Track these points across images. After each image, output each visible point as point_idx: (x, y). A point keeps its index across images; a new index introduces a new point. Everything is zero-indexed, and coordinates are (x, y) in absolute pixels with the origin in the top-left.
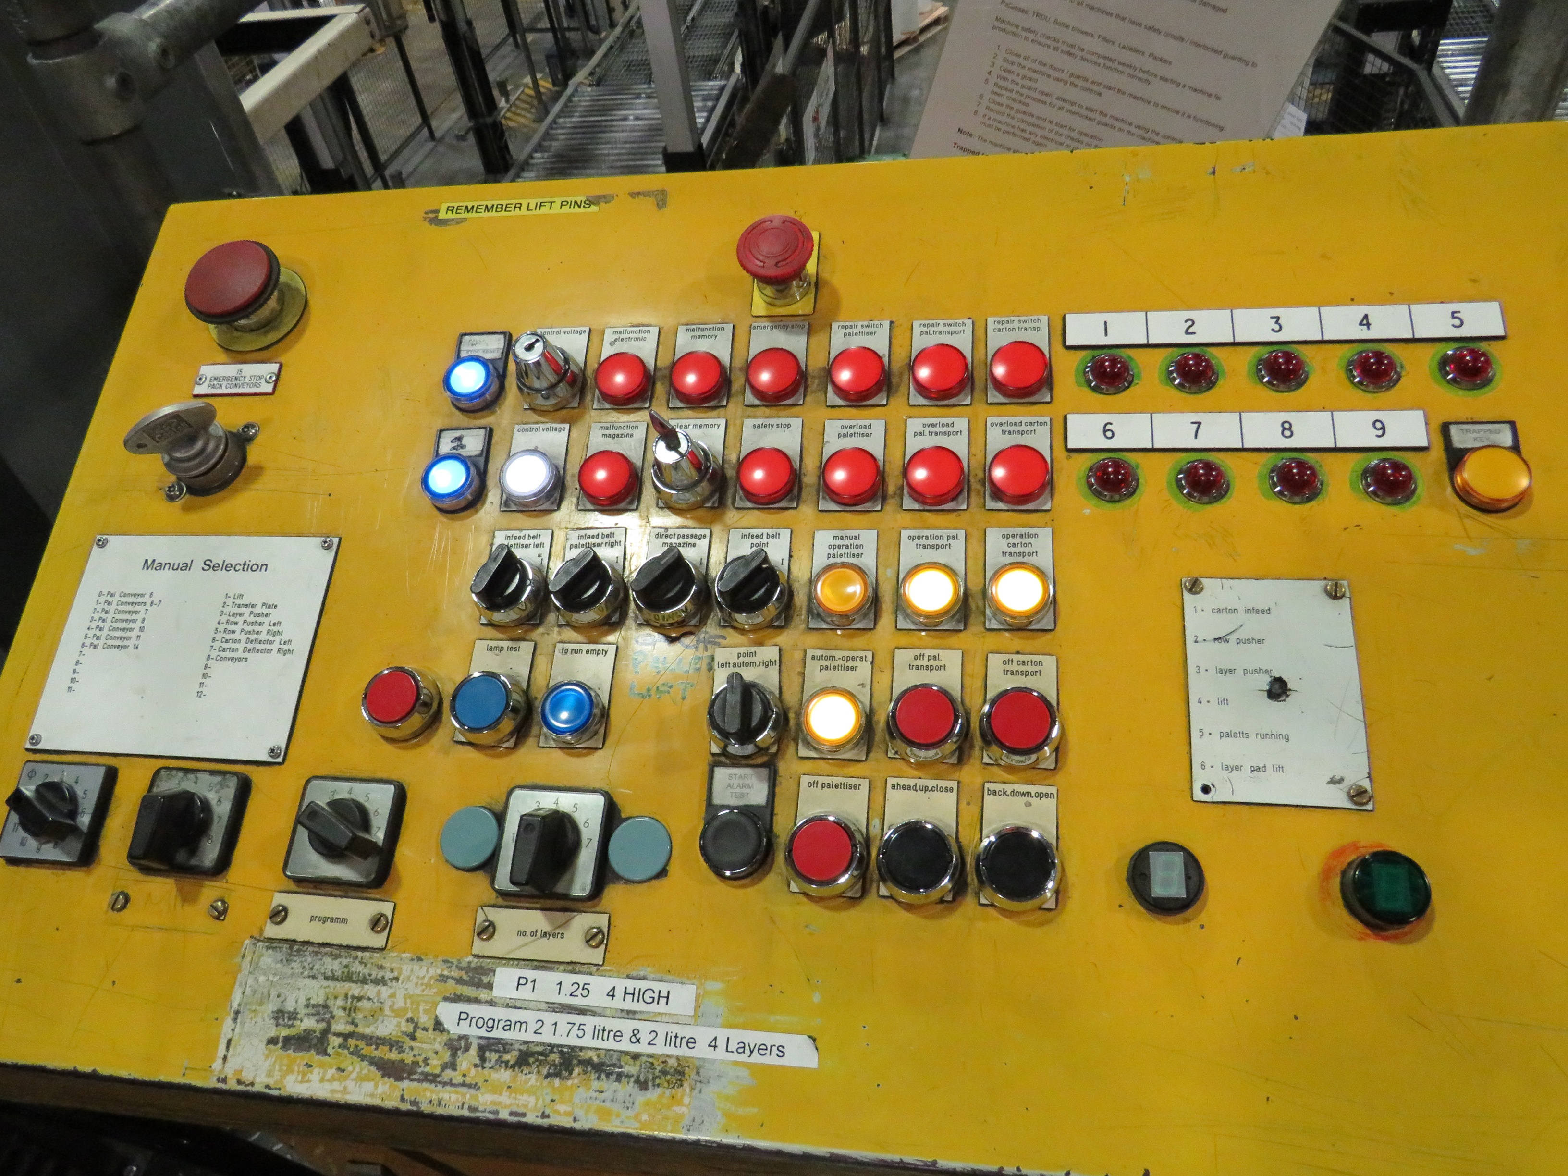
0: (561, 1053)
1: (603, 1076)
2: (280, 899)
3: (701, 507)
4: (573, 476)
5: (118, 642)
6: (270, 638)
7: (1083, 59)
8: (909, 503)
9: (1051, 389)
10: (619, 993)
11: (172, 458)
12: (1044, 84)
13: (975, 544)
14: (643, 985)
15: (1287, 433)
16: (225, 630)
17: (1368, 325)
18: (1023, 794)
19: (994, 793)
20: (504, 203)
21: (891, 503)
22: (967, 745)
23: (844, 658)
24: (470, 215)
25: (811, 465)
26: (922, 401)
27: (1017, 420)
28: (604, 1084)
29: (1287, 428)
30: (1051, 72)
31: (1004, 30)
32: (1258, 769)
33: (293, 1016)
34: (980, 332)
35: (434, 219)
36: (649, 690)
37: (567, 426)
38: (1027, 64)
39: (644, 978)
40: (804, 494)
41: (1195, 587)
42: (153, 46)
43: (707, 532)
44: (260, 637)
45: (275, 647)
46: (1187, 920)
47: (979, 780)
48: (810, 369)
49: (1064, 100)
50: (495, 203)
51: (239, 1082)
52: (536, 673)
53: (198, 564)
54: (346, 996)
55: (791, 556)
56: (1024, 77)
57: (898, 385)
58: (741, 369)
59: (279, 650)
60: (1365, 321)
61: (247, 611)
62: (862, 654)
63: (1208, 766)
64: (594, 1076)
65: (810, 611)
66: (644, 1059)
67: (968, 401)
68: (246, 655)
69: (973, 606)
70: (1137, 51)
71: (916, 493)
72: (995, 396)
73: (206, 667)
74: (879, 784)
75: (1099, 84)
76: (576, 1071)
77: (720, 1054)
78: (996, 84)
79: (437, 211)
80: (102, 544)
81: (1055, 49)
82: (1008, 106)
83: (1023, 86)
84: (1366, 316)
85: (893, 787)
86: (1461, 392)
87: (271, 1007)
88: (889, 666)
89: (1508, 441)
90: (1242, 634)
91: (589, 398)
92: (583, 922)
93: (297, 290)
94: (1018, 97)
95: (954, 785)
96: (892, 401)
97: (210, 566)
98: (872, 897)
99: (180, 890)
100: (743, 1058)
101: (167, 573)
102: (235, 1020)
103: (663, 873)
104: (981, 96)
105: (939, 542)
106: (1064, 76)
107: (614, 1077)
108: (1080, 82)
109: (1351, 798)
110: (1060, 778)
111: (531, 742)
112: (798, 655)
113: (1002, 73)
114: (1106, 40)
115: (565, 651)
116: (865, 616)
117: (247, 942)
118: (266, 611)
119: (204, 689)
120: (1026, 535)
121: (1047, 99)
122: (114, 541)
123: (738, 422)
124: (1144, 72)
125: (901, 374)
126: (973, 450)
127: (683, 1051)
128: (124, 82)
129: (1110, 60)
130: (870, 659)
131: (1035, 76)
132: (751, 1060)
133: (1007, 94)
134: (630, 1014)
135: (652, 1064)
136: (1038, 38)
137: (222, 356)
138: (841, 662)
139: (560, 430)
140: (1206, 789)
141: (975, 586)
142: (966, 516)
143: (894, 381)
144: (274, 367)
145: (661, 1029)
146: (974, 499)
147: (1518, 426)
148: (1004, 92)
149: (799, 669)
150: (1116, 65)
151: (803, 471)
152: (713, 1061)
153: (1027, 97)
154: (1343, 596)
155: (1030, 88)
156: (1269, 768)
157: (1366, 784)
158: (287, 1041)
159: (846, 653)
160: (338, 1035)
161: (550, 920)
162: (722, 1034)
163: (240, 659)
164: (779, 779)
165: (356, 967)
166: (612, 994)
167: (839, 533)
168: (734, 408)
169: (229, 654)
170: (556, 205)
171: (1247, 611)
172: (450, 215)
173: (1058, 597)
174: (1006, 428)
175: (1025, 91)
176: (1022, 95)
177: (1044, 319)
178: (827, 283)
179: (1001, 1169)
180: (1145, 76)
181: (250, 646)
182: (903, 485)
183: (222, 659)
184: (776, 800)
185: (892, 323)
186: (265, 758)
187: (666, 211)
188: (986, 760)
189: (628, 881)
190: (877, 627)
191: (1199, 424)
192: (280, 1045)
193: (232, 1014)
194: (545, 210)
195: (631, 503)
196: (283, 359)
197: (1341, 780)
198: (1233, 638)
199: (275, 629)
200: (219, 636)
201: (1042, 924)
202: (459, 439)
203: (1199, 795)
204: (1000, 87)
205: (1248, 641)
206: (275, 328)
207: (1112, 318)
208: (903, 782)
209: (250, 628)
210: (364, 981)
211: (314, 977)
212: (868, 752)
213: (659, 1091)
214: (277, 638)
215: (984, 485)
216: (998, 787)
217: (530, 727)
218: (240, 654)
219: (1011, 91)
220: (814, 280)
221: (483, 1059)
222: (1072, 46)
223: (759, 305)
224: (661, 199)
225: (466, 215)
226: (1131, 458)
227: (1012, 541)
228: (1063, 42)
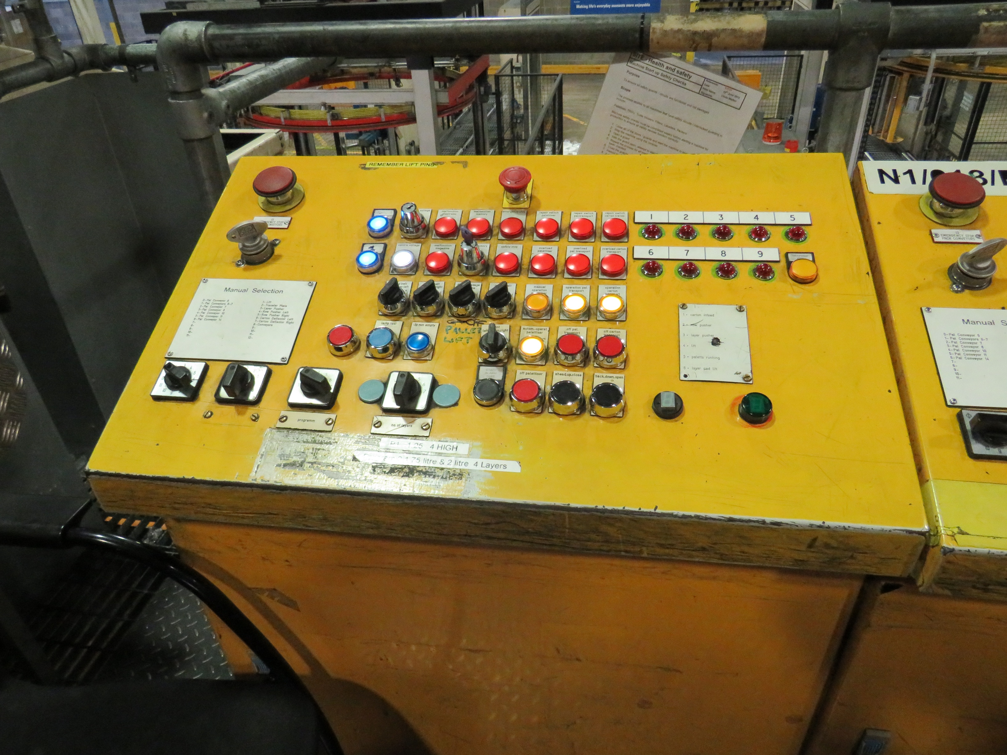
0: (409, 468)
1: (427, 476)
2: (283, 413)
3: (478, 275)
4: (423, 263)
5: (212, 318)
6: (283, 317)
7: (649, 130)
8: (566, 275)
9: (628, 237)
10: (436, 446)
11: (244, 246)
12: (632, 140)
13: (594, 291)
14: (446, 444)
15: (724, 255)
16: (263, 314)
17: (758, 219)
18: (611, 377)
19: (599, 376)
20: (396, 163)
21: (559, 276)
22: (588, 360)
23: (537, 329)
24: (380, 166)
25: (526, 261)
26: (574, 240)
27: (613, 248)
28: (427, 479)
29: (723, 253)
30: (635, 135)
31: (615, 117)
32: (707, 369)
33: (289, 456)
34: (599, 217)
35: (364, 167)
36: (452, 339)
37: (420, 244)
38: (625, 132)
39: (447, 442)
40: (522, 272)
41: (684, 306)
42: (224, 103)
43: (480, 284)
44: (279, 317)
45: (285, 321)
46: (677, 421)
47: (592, 373)
48: (527, 227)
49: (641, 148)
50: (391, 163)
51: (262, 480)
52: (403, 333)
53: (250, 290)
54: (313, 449)
55: (516, 293)
56: (623, 137)
57: (564, 234)
58: (497, 227)
59: (287, 322)
60: (757, 217)
61: (273, 307)
62: (545, 328)
63: (686, 368)
64: (423, 476)
65: (523, 313)
66: (445, 470)
67: (593, 240)
68: (272, 323)
69: (592, 312)
70: (672, 128)
71: (570, 272)
72: (604, 239)
73: (253, 327)
74: (550, 374)
75: (656, 142)
76: (415, 475)
77: (479, 467)
78: (611, 140)
79: (365, 165)
80: (206, 281)
81: (637, 126)
82: (616, 150)
83: (623, 141)
84: (757, 216)
85: (556, 374)
86: (793, 243)
87: (279, 452)
88: (556, 332)
89: (811, 259)
90: (701, 323)
91: (430, 235)
92: (420, 421)
93: (300, 191)
94: (621, 146)
95: (582, 374)
96: (561, 240)
97: (255, 290)
98: (546, 412)
99: (237, 411)
100: (489, 469)
101: (236, 293)
102: (261, 458)
103: (456, 404)
104: (605, 145)
105: (579, 289)
106: (642, 138)
107: (432, 476)
108: (648, 141)
109: (744, 378)
110: (626, 372)
111: (400, 357)
112: (518, 328)
113: (614, 135)
114: (659, 123)
115: (416, 325)
116: (546, 314)
117: (268, 430)
118: (281, 308)
119: (252, 336)
120: (616, 288)
121: (634, 147)
122: (210, 280)
123: (495, 246)
124: (675, 137)
125: (565, 231)
126: (594, 258)
127: (463, 467)
128: (211, 115)
129: (660, 131)
130: (548, 329)
131: (628, 137)
132: (492, 470)
133: (616, 144)
134: (440, 454)
135: (449, 472)
136: (630, 121)
137: (264, 214)
138: (536, 331)
139: (417, 246)
140: (686, 376)
141: (593, 305)
142: (590, 281)
143: (562, 233)
144: (289, 219)
145: (453, 459)
146: (594, 275)
147: (815, 254)
148: (615, 143)
149: (518, 333)
150: (663, 134)
151: (523, 263)
152: (475, 470)
153: (625, 146)
154: (743, 311)
155: (626, 142)
156: (711, 369)
157: (750, 374)
158: (285, 465)
159: (538, 328)
160: (309, 463)
161: (406, 420)
162: (480, 461)
163: (269, 325)
164: (507, 372)
165: (318, 438)
166: (432, 447)
167: (536, 285)
168: (493, 240)
169: (263, 323)
170: (419, 165)
171: (705, 315)
172: (371, 166)
173: (628, 309)
174: (608, 250)
175: (624, 143)
176: (623, 145)
177: (626, 213)
178: (535, 197)
179: (597, 506)
180: (675, 139)
181: (274, 320)
182: (564, 270)
183: (260, 325)
184: (506, 379)
185: (562, 212)
186: (279, 361)
187: (467, 169)
188: (596, 365)
189: (441, 407)
190: (552, 319)
191: (688, 251)
192: (282, 466)
193: (260, 456)
194: (414, 166)
195: (447, 273)
196: (293, 216)
197: (740, 373)
198: (698, 325)
199: (286, 314)
200: (259, 317)
201: (617, 422)
202: (372, 247)
203: (682, 378)
204: (613, 141)
205: (704, 325)
206: (290, 204)
207: (653, 213)
208: (560, 372)
209: (274, 314)
210: (321, 443)
211: (298, 442)
212: (546, 363)
213: (451, 481)
214: (287, 318)
215: (598, 270)
216: (600, 374)
217: (400, 352)
218: (269, 323)
219: (618, 143)
220: (530, 196)
221: (374, 470)
222: (645, 125)
223: (506, 203)
224: (465, 164)
225: (378, 166)
226: (660, 262)
227: (609, 289)
228: (641, 123)
